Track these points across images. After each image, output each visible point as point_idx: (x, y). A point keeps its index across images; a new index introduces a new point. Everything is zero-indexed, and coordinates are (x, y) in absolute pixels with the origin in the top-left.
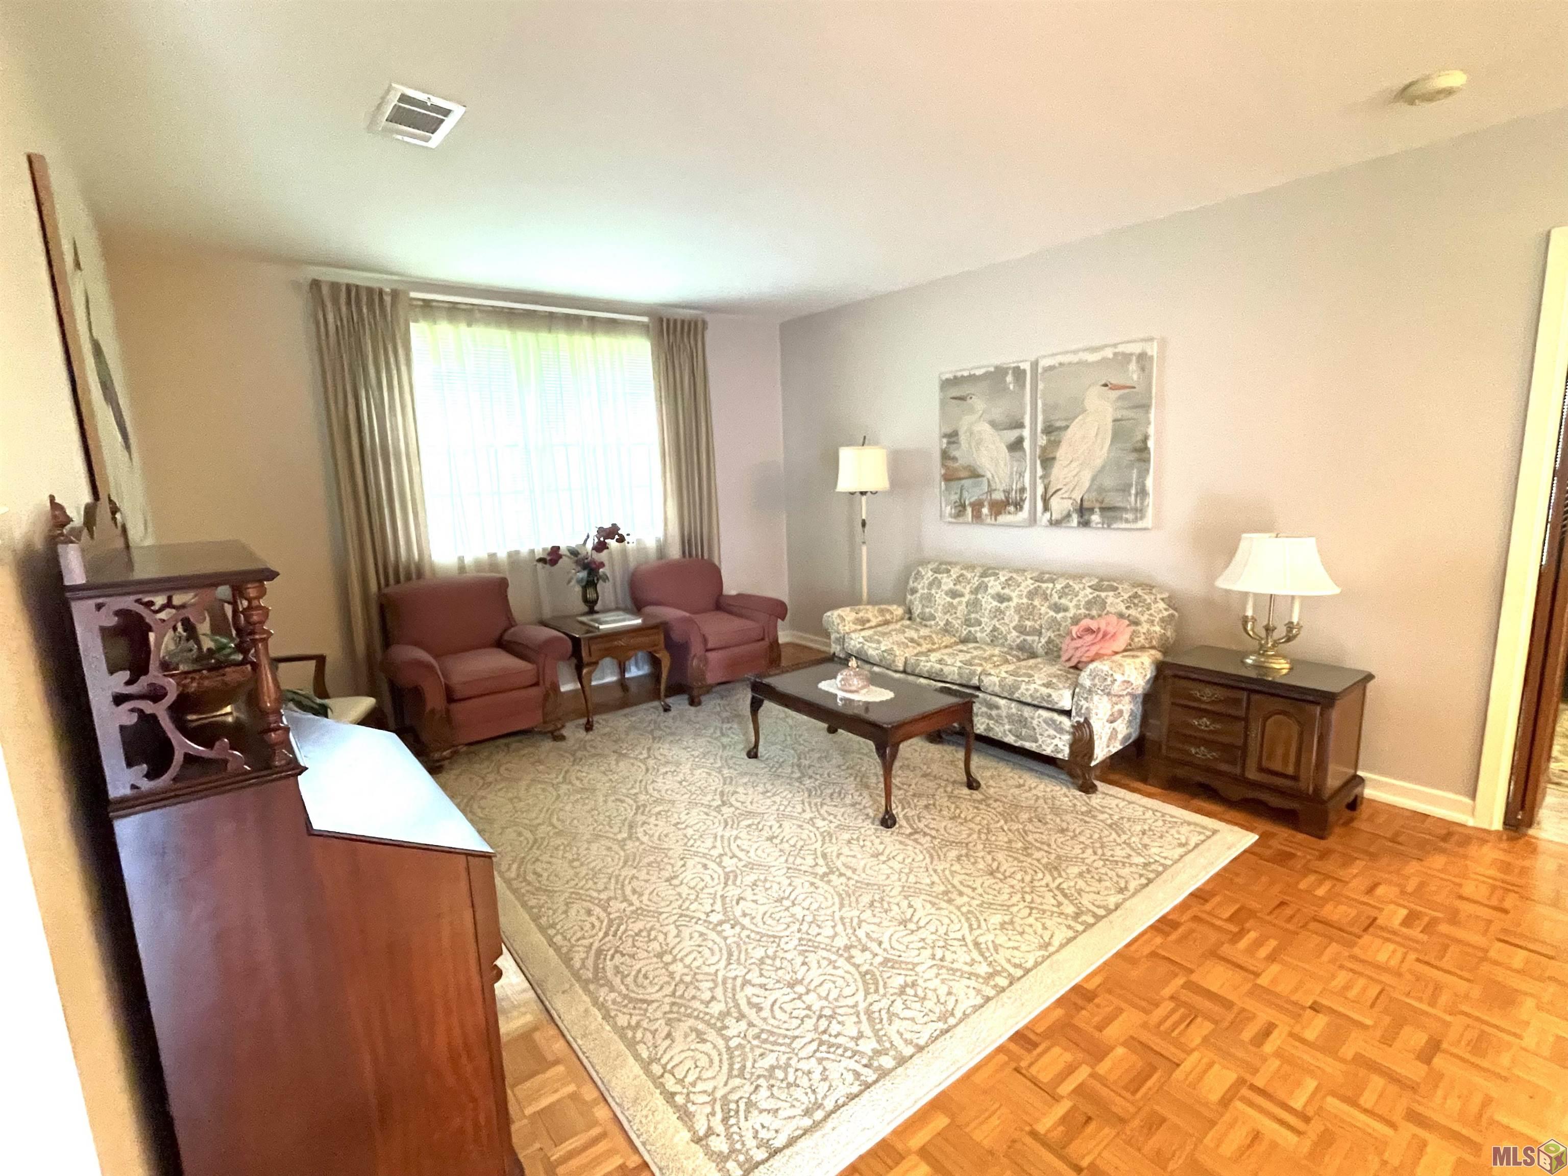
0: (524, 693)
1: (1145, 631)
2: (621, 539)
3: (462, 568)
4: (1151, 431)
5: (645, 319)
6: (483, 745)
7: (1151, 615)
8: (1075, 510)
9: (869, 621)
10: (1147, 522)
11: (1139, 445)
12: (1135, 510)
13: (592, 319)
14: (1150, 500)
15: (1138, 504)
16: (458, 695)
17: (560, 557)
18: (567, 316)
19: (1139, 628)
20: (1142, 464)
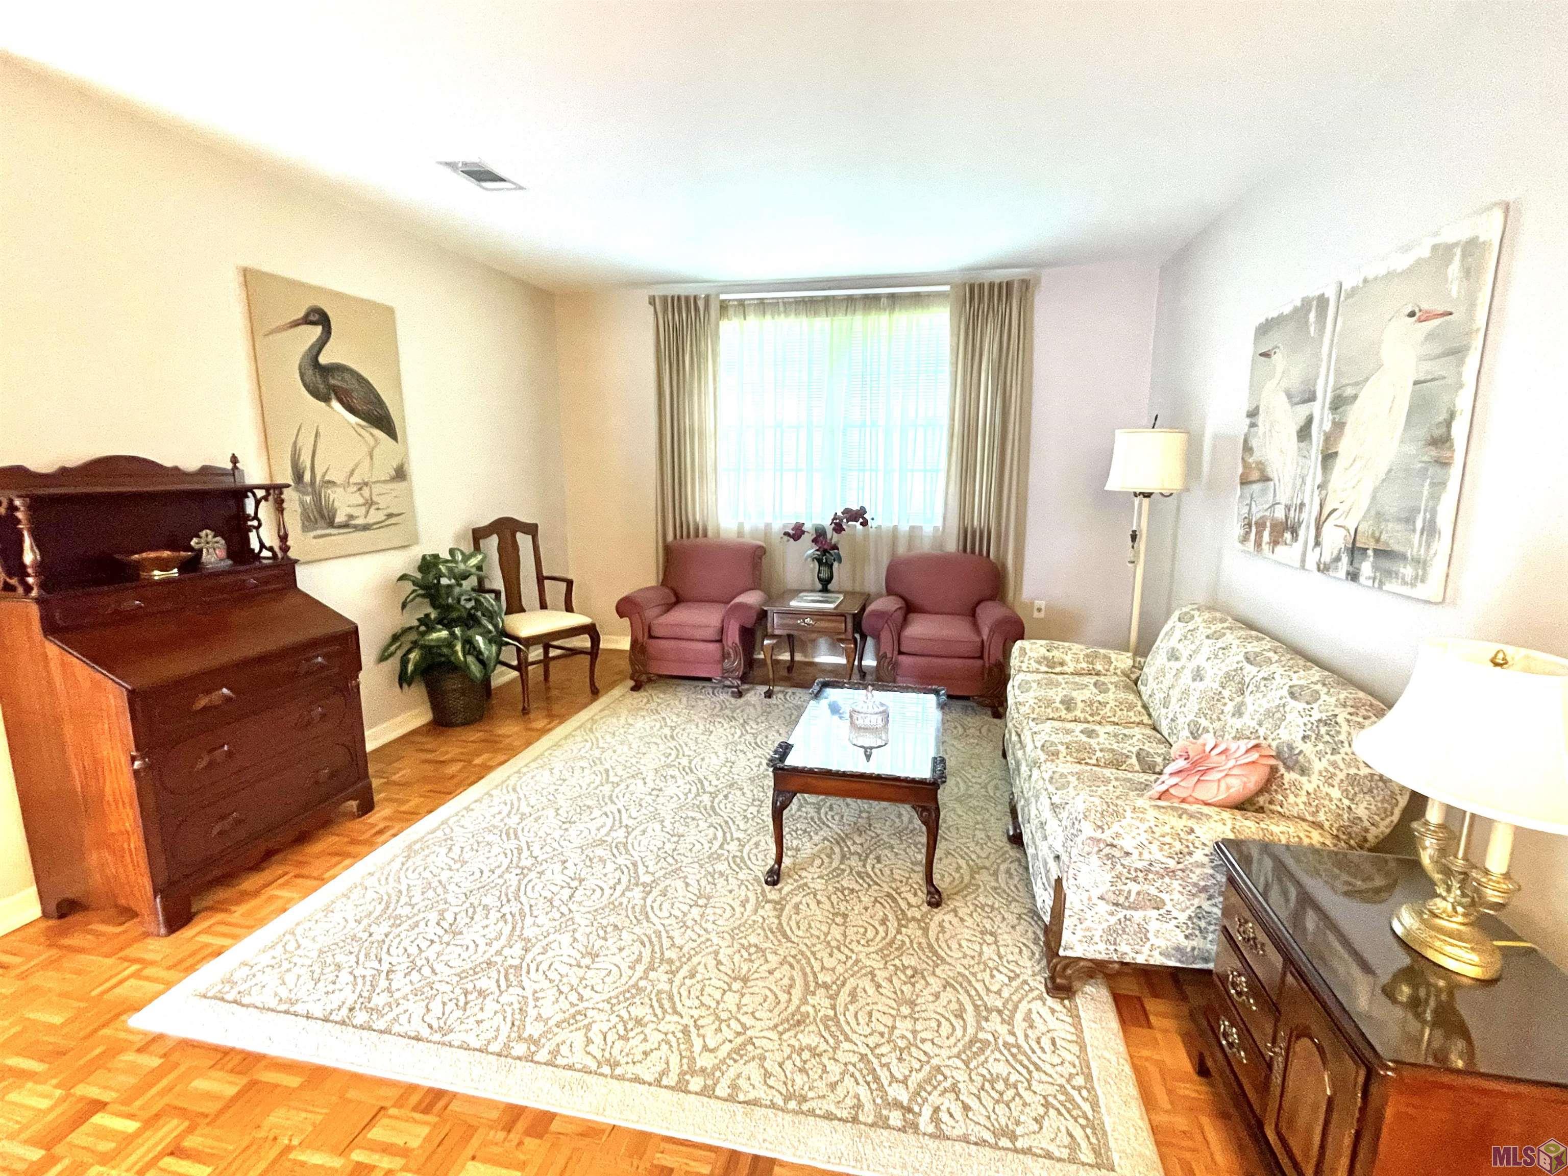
0: (702, 646)
1: (1311, 788)
2: (865, 523)
3: (740, 534)
4: (1463, 402)
5: (947, 288)
6: (683, 682)
7: (1334, 764)
8: (1346, 548)
9: (1062, 664)
10: (1431, 588)
11: (1439, 432)
12: (1417, 561)
13: (892, 296)
14: (1441, 546)
15: (1422, 551)
16: (655, 633)
17: (803, 532)
18: (866, 297)
19: (1304, 779)
20: (1438, 469)
